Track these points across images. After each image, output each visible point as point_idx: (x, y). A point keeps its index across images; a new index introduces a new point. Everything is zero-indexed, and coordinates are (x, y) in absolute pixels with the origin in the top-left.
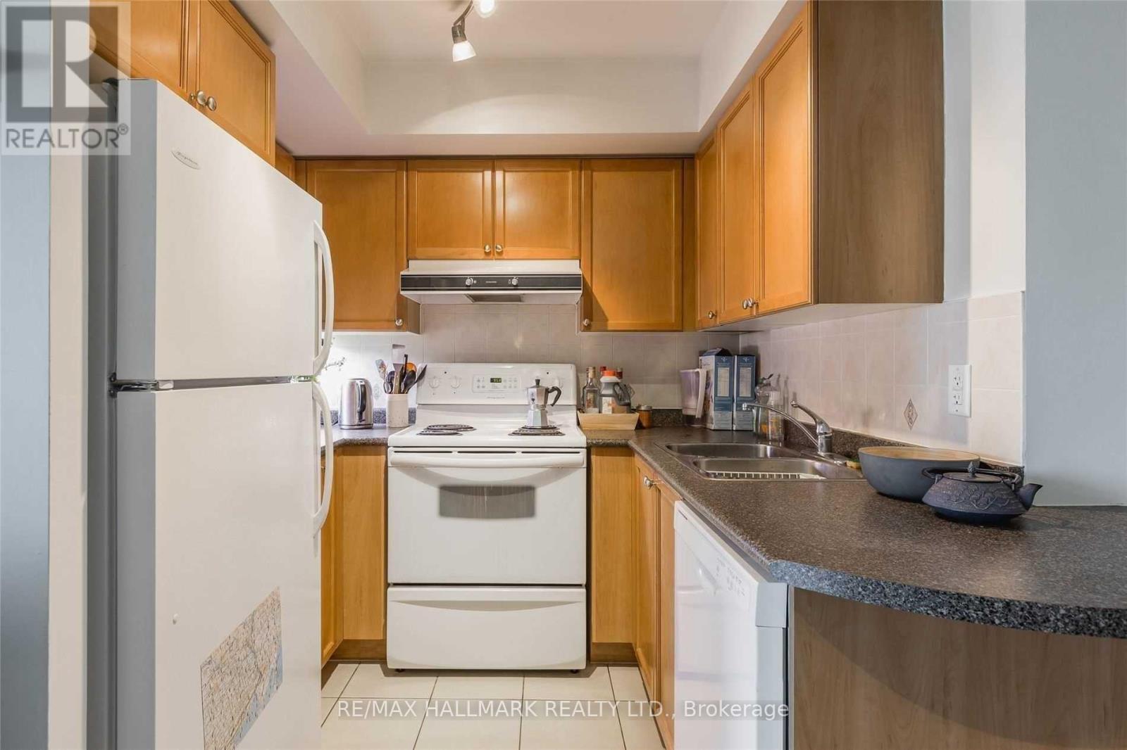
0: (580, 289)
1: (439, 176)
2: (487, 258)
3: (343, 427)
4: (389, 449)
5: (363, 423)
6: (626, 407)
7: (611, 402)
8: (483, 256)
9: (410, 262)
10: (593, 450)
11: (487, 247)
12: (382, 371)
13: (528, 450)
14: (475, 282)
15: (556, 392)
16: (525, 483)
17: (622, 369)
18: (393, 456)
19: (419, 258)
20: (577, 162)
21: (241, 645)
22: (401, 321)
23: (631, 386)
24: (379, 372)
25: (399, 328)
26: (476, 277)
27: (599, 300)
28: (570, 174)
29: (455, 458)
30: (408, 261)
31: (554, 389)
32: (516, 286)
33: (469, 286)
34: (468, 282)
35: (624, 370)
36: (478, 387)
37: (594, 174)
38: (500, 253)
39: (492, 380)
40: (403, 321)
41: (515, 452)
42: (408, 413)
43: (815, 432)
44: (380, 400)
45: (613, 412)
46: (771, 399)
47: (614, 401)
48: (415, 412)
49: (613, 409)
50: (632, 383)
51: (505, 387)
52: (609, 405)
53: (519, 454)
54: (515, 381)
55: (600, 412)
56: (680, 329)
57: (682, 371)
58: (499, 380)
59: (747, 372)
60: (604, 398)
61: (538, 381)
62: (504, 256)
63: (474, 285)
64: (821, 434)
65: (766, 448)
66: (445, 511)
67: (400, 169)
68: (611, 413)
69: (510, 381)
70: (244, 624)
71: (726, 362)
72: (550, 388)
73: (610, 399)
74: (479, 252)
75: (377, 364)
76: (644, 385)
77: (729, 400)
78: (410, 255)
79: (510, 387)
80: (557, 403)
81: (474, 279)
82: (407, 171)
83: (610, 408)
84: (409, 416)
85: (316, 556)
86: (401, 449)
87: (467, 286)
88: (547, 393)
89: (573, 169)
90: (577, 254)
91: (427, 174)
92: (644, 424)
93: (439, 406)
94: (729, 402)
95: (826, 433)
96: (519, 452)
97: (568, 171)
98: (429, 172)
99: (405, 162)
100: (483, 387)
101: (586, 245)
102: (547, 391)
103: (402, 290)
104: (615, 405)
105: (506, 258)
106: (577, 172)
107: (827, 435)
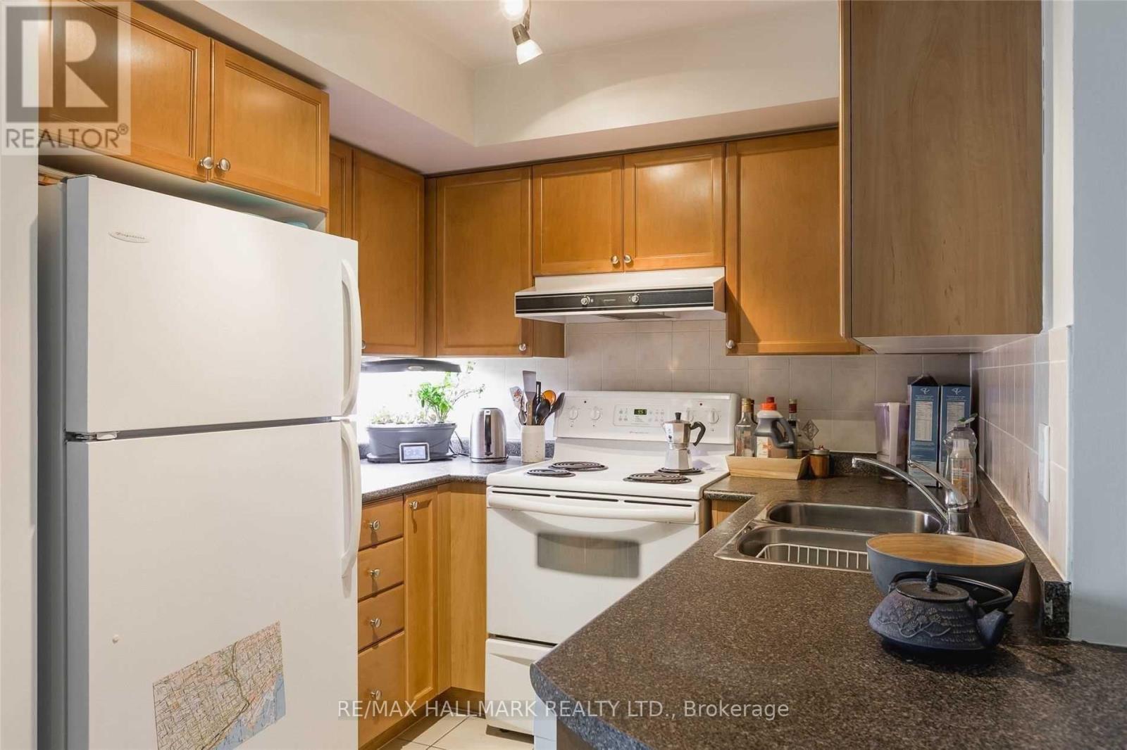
0: (712, 305)
1: (564, 180)
2: (616, 270)
3: (473, 460)
4: (488, 488)
5: (491, 456)
6: (786, 450)
7: (767, 444)
8: (611, 269)
9: (536, 279)
10: (715, 504)
11: (615, 258)
12: (517, 400)
13: (632, 499)
14: (592, 301)
15: (699, 429)
16: (630, 537)
17: (796, 401)
18: (491, 497)
19: (544, 274)
20: (720, 148)
21: (215, 672)
22: (524, 345)
23: (814, 421)
24: (514, 400)
25: (524, 354)
26: (592, 295)
27: (747, 315)
28: (712, 161)
29: (552, 503)
30: (534, 278)
31: (696, 425)
32: (638, 303)
33: (586, 306)
34: (583, 301)
35: (798, 403)
36: (620, 419)
37: (743, 159)
38: (631, 265)
39: (636, 412)
40: (527, 345)
41: (617, 501)
42: (544, 446)
43: (944, 502)
44: (513, 431)
45: (770, 456)
46: (955, 449)
47: (771, 441)
48: (554, 446)
49: (770, 452)
50: (816, 418)
51: (650, 420)
52: (765, 446)
53: (621, 503)
54: (662, 413)
55: (754, 455)
56: (855, 351)
57: (876, 404)
58: (644, 412)
59: (957, 410)
60: (758, 438)
61: (678, 415)
62: (635, 267)
63: (592, 304)
64: (951, 506)
65: (923, 517)
66: (544, 561)
67: (524, 177)
68: (766, 457)
69: (657, 413)
70: (221, 653)
71: (928, 394)
72: (692, 424)
73: (765, 440)
74: (608, 265)
75: (511, 392)
76: (832, 421)
77: (933, 446)
78: (534, 274)
79: (656, 420)
80: (703, 440)
81: (591, 297)
82: (532, 178)
83: (766, 450)
84: (546, 451)
85: (347, 595)
86: (502, 489)
87: (583, 306)
88: (690, 429)
89: (715, 156)
90: (720, 261)
91: (552, 179)
92: (817, 472)
93: (578, 440)
94: (933, 449)
95: (957, 505)
96: (621, 500)
97: (710, 159)
98: (554, 177)
99: (529, 169)
100: (626, 419)
101: (731, 250)
102: (688, 428)
103: (517, 312)
104: (772, 447)
105: (637, 269)
106: (720, 159)
107: (960, 508)
